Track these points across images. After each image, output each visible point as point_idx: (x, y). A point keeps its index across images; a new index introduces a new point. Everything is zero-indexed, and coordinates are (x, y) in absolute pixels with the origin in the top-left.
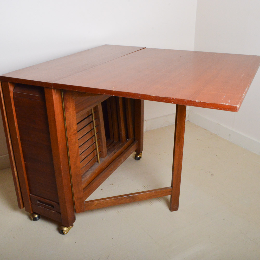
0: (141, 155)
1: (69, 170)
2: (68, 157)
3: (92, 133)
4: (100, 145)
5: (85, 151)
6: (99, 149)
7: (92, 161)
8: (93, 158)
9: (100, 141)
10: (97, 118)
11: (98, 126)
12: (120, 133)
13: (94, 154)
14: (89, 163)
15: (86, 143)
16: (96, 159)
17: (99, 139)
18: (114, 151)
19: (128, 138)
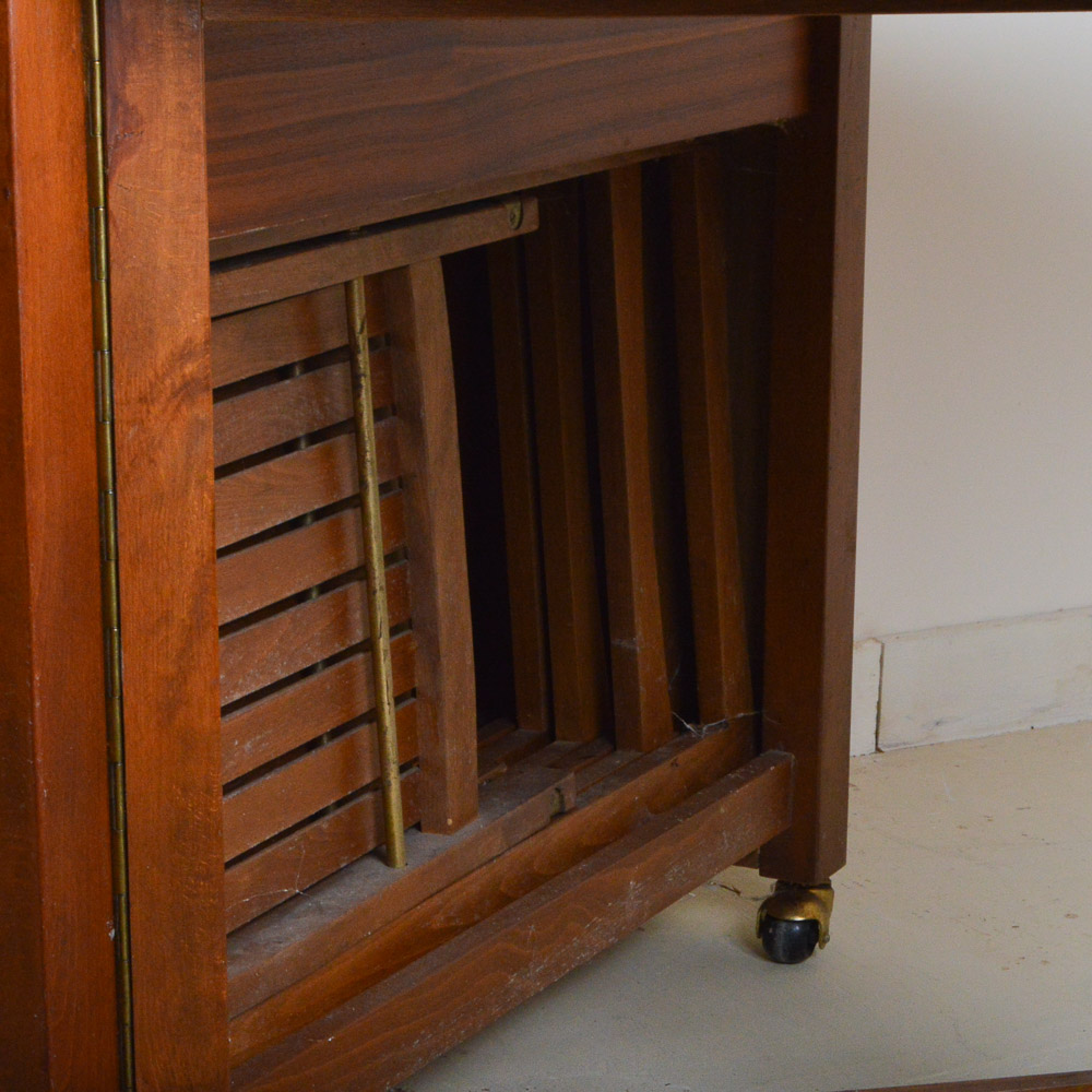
0: (826, 907)
1: (112, 768)
2: (107, 627)
3: (336, 541)
4: (414, 693)
5: (266, 702)
6: (407, 726)
7: (323, 824)
8: (339, 804)
9: (414, 646)
10: (399, 406)
11: (401, 488)
12: (615, 642)
13: (350, 764)
14: (295, 837)
15: (284, 617)
16: (369, 822)
17: (409, 624)
18: (550, 790)
19: (696, 719)
